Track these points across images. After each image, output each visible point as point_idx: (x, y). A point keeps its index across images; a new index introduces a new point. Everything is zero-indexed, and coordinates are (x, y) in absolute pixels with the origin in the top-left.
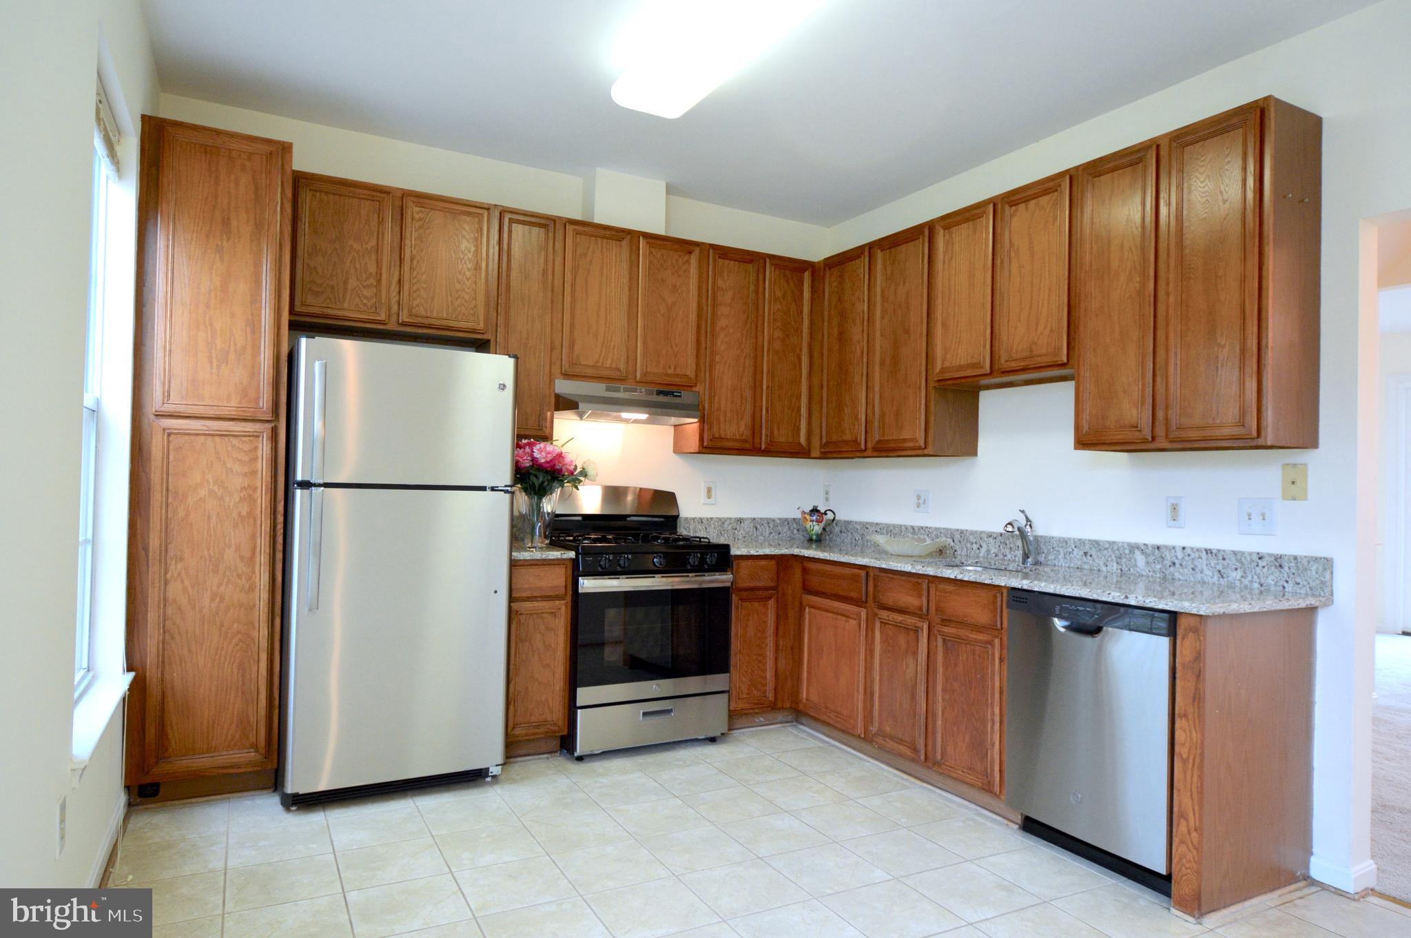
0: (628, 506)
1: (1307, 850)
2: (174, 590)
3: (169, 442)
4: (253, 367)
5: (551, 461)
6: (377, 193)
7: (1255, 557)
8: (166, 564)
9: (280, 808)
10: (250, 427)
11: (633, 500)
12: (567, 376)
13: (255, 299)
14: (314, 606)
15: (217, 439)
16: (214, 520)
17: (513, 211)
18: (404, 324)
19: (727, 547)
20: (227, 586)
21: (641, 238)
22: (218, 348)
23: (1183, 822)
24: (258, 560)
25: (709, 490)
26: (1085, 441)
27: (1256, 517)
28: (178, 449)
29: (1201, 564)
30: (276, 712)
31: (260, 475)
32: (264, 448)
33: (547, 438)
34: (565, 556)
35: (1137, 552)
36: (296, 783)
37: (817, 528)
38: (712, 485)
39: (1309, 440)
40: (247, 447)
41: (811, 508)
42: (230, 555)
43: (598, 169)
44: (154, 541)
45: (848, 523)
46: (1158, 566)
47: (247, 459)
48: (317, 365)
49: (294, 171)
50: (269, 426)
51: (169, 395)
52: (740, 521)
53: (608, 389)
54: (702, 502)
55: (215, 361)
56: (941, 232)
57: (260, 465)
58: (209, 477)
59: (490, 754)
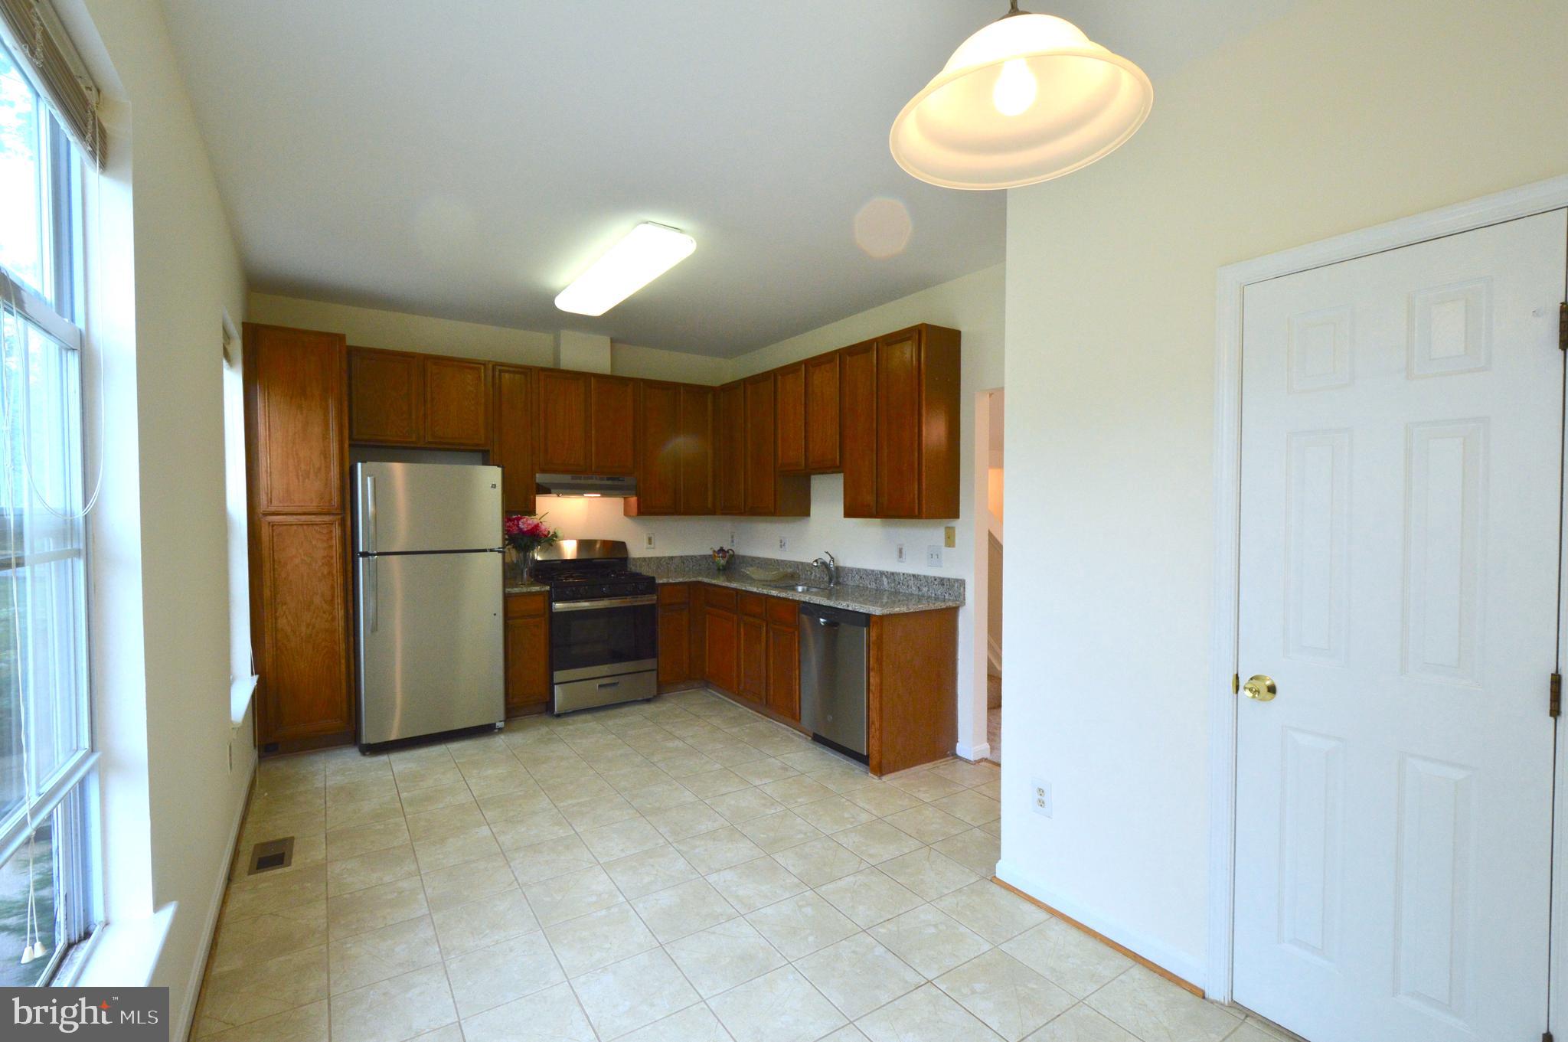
0: (597, 553)
1: (954, 739)
2: (282, 622)
3: (273, 530)
4: (327, 479)
5: (531, 530)
6: (406, 358)
7: (933, 579)
8: (275, 606)
9: (359, 753)
10: (327, 518)
11: (600, 548)
12: (543, 471)
13: (325, 437)
14: (374, 628)
15: (305, 527)
16: (305, 578)
17: (502, 364)
18: (429, 443)
19: (653, 578)
20: (316, 618)
21: (592, 379)
22: (302, 469)
23: (873, 727)
24: (336, 601)
25: (650, 540)
26: (849, 513)
27: (935, 557)
28: (279, 534)
29: (911, 583)
30: (353, 697)
31: (334, 549)
32: (337, 531)
33: (532, 511)
34: (543, 589)
35: (884, 577)
36: (368, 737)
37: (723, 562)
38: (651, 535)
39: (955, 514)
40: (325, 531)
41: (719, 548)
42: (317, 600)
43: (562, 331)
44: (267, 593)
45: (744, 557)
46: (893, 585)
47: (325, 538)
48: (369, 480)
49: (347, 346)
50: (340, 517)
51: (271, 502)
52: (672, 558)
53: (573, 478)
54: (645, 547)
55: (301, 478)
56: (780, 377)
57: (334, 542)
58: (300, 551)
59: (496, 713)
